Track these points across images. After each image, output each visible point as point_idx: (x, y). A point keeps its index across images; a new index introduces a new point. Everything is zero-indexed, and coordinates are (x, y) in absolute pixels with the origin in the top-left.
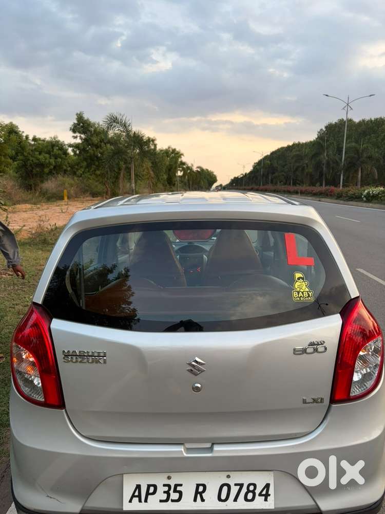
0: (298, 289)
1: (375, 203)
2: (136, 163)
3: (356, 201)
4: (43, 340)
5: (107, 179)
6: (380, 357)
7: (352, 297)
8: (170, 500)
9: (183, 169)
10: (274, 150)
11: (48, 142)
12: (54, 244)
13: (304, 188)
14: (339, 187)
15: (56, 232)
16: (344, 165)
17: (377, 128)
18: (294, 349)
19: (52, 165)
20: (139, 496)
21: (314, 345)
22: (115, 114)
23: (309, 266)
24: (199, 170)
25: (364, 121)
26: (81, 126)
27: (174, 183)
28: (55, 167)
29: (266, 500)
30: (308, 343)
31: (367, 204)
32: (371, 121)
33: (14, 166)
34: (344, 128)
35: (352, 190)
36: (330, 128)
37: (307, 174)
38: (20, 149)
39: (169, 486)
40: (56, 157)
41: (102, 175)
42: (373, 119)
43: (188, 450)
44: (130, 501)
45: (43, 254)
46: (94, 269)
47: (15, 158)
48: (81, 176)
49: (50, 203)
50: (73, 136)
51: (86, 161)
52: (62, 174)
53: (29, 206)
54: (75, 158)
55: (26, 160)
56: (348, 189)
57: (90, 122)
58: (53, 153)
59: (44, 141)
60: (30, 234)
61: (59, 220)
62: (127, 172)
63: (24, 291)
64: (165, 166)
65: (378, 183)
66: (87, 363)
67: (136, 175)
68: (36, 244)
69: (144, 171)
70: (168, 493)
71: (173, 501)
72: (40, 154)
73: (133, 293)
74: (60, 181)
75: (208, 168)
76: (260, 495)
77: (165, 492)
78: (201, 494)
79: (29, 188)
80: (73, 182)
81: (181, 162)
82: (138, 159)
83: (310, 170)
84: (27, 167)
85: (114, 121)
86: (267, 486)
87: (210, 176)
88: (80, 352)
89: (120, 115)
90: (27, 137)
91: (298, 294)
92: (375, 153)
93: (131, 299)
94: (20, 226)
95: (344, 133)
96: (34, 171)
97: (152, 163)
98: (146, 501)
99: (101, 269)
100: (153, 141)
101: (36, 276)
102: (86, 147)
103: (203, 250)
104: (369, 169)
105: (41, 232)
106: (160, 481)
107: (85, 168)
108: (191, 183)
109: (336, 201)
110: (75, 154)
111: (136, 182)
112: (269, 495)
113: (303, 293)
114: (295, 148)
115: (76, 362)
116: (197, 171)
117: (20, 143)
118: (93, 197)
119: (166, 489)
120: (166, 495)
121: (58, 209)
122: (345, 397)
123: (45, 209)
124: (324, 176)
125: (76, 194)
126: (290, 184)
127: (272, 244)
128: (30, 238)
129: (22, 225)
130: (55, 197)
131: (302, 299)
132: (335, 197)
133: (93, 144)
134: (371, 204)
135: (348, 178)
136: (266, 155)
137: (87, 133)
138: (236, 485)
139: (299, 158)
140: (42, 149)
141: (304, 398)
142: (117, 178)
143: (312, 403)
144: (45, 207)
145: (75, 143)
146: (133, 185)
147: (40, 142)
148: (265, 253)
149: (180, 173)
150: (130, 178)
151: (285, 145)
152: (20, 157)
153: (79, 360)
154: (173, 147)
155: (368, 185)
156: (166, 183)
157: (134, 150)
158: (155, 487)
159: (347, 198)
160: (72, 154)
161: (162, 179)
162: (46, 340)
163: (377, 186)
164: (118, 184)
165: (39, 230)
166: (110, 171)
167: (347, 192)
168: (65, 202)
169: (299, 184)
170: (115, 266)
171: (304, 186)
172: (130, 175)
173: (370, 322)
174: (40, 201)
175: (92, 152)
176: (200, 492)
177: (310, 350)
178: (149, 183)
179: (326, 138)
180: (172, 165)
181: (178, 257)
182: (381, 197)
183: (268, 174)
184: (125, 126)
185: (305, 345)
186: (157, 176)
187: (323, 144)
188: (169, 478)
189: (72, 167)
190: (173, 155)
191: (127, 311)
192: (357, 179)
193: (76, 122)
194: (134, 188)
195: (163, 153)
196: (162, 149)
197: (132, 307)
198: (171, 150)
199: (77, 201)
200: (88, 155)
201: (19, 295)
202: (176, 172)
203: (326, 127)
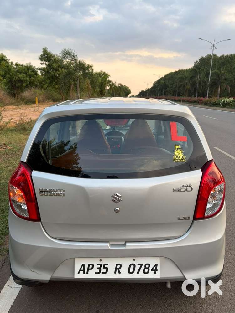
0: (177, 155)
1: (228, 108)
2: (81, 81)
3: (216, 107)
4: (28, 183)
5: (63, 90)
6: (223, 194)
7: (209, 160)
8: (101, 273)
9: (110, 85)
10: (166, 74)
11: (25, 66)
12: (30, 130)
13: (184, 98)
14: (206, 98)
15: (32, 123)
16: (210, 84)
17: (231, 61)
18: (174, 189)
19: (28, 81)
20: (84, 270)
21: (185, 187)
22: (68, 49)
23: (184, 142)
24: (120, 85)
25: (223, 56)
26: (46, 56)
27: (104, 94)
28: (30, 83)
29: (155, 273)
30: (182, 186)
31: (223, 109)
32: (228, 56)
33: (4, 82)
34: (211, 60)
35: (214, 100)
36: (202, 60)
37: (187, 89)
38: (7, 71)
39: (101, 265)
40: (30, 76)
41: (60, 89)
42: (229, 55)
43: (112, 245)
44: (79, 273)
45: (24, 137)
46: (56, 144)
47: (5, 77)
48: (46, 89)
49: (27, 105)
50: (41, 63)
51: (49, 79)
52: (34, 87)
53: (14, 107)
54: (42, 77)
55: (11, 78)
56: (211, 99)
57: (51, 54)
58: (28, 74)
59: (22, 66)
60: (16, 124)
61: (33, 116)
62: (75, 86)
63: (13, 158)
64: (99, 83)
65: (230, 96)
66: (53, 196)
67: (81, 89)
68: (19, 131)
69: (85, 85)
70: (100, 269)
71: (103, 273)
72: (20, 74)
73: (80, 158)
74: (33, 91)
75: (125, 85)
76: (152, 270)
77: (98, 268)
78: (119, 269)
79: (14, 95)
80: (41, 92)
81: (109, 80)
82: (82, 78)
83: (189, 87)
84: (12, 82)
85: (67, 54)
86: (156, 265)
87: (127, 89)
88: (49, 189)
89: (71, 49)
90: (12, 63)
91: (177, 158)
92: (229, 76)
93: (79, 161)
94: (9, 119)
95: (211, 63)
96: (16, 85)
97: (91, 81)
98: (87, 273)
99: (60, 143)
100: (91, 67)
101: (20, 149)
102: (49, 70)
103: (121, 134)
104: (225, 87)
105: (22, 123)
106: (95, 262)
107: (49, 83)
108: (115, 94)
109: (204, 106)
110: (42, 75)
111: (80, 93)
112: (157, 270)
113: (180, 157)
114: (179, 73)
115: (47, 195)
116: (119, 86)
117: (7, 67)
118: (54, 102)
119: (99, 266)
120: (99, 270)
121: (32, 109)
122: (202, 217)
123: (24, 109)
124: (197, 91)
125: (43, 100)
126: (176, 95)
127: (163, 131)
128: (15, 127)
129: (10, 119)
130: (30, 102)
131: (179, 160)
132: (204, 104)
133: (53, 68)
134: (225, 109)
135: (212, 92)
136: (161, 77)
137: (49, 61)
138: (138, 264)
139: (182, 79)
140: (21, 71)
141: (179, 217)
142: (69, 90)
143: (183, 220)
144: (24, 108)
145: (42, 67)
146: (79, 94)
147: (20, 66)
148: (158, 136)
149: (108, 88)
150: (77, 91)
151: (174, 71)
152: (7, 76)
153: (49, 194)
154: (104, 71)
155: (224, 97)
156: (99, 94)
157: (79, 72)
158: (93, 265)
159: (211, 105)
160: (40, 74)
161: (96, 91)
162: (29, 183)
163: (229, 98)
164: (69, 94)
165: (21, 122)
166: (65, 85)
167: (211, 101)
168: (37, 105)
169: (182, 96)
170: (68, 142)
171: (185, 97)
172: (77, 88)
173: (219, 175)
174: (21, 104)
175: (53, 73)
176: (118, 268)
177: (183, 190)
178: (89, 93)
179: (199, 67)
180: (103, 82)
181: (107, 138)
182: (231, 104)
183: (162, 89)
184: (73, 57)
185: (180, 187)
186: (94, 89)
187: (197, 71)
188: (101, 260)
189: (40, 83)
190: (104, 76)
191: (76, 168)
192: (217, 93)
193: (43, 54)
194: (79, 96)
195: (97, 75)
196: (96, 72)
197: (79, 166)
198: (102, 73)
199: (44, 104)
200: (51, 75)
201: (10, 161)
202: (105, 86)
203: (200, 60)
